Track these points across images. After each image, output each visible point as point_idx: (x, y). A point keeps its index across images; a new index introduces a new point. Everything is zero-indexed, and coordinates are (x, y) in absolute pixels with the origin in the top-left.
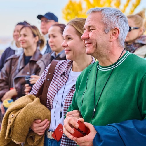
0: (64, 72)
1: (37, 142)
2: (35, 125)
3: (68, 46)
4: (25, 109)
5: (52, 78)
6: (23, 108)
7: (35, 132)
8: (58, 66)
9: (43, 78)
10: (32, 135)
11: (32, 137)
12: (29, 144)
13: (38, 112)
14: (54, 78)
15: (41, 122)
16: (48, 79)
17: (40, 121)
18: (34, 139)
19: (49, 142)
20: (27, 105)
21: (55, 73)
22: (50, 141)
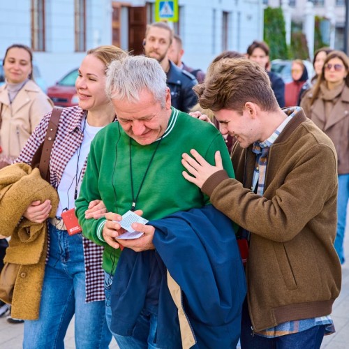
0: (77, 128)
1: (33, 236)
2: (30, 210)
3: (87, 88)
4: (18, 184)
5: (56, 136)
6: (14, 182)
7: (31, 220)
8: (62, 117)
9: (38, 135)
10: (25, 226)
11: (25, 229)
12: (21, 240)
13: (38, 190)
14: (58, 136)
15: (41, 204)
16: (50, 139)
17: (39, 202)
18: (29, 232)
19: (59, 235)
20: (22, 179)
21: (60, 128)
22: (61, 233)
